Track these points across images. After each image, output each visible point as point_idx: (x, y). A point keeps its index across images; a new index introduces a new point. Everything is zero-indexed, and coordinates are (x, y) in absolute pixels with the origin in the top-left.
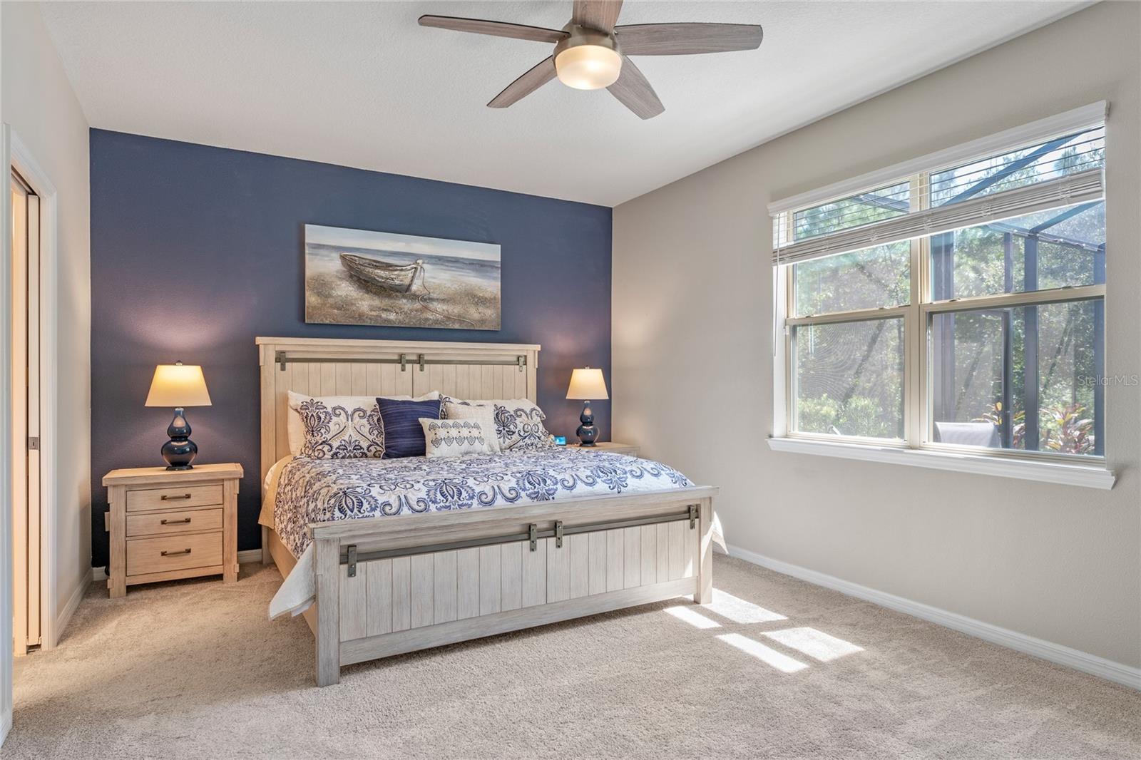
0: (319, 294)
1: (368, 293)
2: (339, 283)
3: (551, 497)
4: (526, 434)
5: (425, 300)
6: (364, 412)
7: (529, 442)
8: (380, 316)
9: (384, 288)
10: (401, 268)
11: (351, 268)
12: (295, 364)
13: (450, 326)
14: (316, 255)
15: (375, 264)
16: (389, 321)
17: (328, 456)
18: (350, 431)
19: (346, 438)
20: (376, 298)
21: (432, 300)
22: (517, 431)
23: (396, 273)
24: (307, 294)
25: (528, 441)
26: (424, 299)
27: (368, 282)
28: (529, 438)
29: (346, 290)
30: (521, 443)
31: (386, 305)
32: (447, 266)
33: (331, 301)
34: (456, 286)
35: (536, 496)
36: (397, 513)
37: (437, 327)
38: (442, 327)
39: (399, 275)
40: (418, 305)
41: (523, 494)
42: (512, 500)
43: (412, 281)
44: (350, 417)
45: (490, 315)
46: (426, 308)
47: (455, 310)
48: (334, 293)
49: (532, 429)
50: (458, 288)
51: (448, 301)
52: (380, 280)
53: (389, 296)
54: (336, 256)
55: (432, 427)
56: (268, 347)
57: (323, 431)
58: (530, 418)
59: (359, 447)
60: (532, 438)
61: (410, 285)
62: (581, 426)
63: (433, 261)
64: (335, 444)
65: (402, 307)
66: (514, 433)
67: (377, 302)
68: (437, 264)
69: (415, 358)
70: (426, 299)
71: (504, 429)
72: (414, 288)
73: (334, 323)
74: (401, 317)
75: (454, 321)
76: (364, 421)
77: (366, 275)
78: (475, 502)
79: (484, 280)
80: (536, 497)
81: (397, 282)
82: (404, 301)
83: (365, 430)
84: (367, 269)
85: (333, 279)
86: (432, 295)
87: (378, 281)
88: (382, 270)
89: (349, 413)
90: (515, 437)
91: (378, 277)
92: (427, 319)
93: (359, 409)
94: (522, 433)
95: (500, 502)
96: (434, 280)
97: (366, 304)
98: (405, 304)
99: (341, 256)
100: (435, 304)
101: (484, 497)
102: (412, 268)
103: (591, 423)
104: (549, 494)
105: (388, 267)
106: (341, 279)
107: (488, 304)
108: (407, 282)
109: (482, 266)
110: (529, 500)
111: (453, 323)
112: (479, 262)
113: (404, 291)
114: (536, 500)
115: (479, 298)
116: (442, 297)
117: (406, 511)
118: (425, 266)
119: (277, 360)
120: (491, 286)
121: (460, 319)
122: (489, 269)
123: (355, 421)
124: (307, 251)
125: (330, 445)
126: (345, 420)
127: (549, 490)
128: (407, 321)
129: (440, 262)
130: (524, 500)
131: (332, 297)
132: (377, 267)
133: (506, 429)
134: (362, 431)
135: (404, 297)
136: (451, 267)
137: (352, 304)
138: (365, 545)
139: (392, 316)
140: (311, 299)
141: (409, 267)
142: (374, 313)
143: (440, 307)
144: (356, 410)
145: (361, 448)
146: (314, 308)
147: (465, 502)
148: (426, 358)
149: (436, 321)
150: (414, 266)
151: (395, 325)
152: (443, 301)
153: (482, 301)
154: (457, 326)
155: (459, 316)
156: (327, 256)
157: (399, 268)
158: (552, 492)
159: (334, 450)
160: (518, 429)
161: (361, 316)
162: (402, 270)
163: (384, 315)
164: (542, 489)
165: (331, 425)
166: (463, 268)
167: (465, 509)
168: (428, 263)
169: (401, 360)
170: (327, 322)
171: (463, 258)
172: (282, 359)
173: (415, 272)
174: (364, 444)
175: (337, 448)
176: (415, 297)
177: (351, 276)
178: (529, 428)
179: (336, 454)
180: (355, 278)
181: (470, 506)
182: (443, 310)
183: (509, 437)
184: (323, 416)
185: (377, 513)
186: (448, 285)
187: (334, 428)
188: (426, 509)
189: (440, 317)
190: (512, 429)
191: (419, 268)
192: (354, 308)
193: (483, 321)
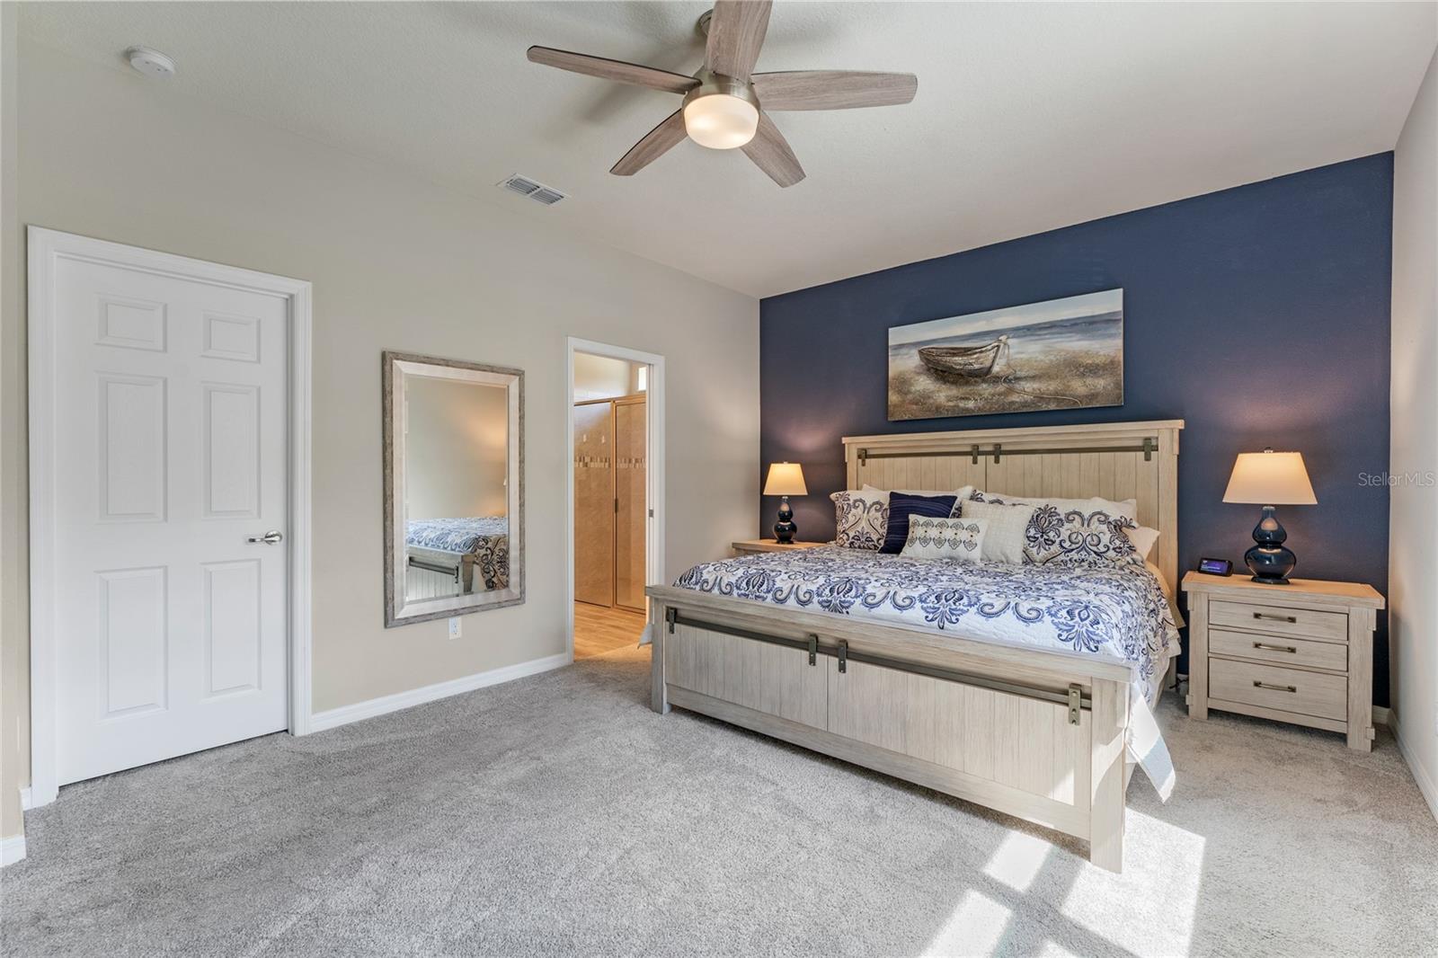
0: (899, 392)
1: (945, 383)
2: (917, 378)
3: (844, 610)
4: (1074, 546)
5: (1010, 381)
6: (881, 505)
7: (1076, 557)
8: (958, 406)
9: (962, 375)
10: (981, 350)
11: (928, 361)
12: (873, 460)
13: (1044, 407)
14: (898, 355)
15: (952, 351)
16: (967, 410)
17: (847, 545)
18: (864, 523)
19: (860, 529)
20: (953, 387)
21: (1018, 379)
22: (1058, 541)
23: (975, 356)
24: (890, 393)
25: (1074, 555)
26: (1007, 380)
27: (945, 372)
28: (1078, 553)
29: (924, 384)
30: (1062, 557)
31: (964, 394)
32: (1039, 335)
33: (910, 397)
34: (1052, 357)
35: (827, 605)
36: (710, 590)
37: (1025, 410)
38: (1032, 410)
39: (978, 358)
40: (1001, 388)
41: (816, 599)
42: (803, 603)
43: (993, 361)
44: (867, 509)
45: (1103, 387)
46: (1011, 391)
47: (1050, 386)
48: (913, 389)
49: (1084, 541)
50: (1054, 359)
51: (1040, 377)
52: (958, 367)
53: (967, 383)
54: (915, 352)
55: (914, 524)
56: (852, 445)
57: (843, 521)
58: (1086, 525)
59: (869, 539)
60: (1083, 553)
61: (991, 367)
62: (1256, 548)
63: (1021, 332)
64: (852, 534)
65: (982, 392)
66: (1054, 542)
67: (955, 391)
68: (1025, 336)
69: (990, 448)
70: (1010, 379)
71: (1042, 536)
72: (996, 369)
73: (913, 418)
74: (981, 404)
75: (1048, 401)
76: (879, 515)
77: (943, 366)
78: (770, 596)
79: (1093, 342)
80: (828, 607)
81: (976, 366)
82: (984, 386)
83: (877, 524)
84: (945, 359)
85: (912, 375)
86: (1019, 374)
87: (956, 369)
88: (959, 356)
89: (868, 505)
90: (1055, 548)
91: (955, 364)
92: (1013, 403)
93: (877, 503)
94: (1067, 545)
95: (792, 602)
96: (1022, 356)
97: (944, 396)
98: (985, 389)
99: (920, 351)
100: (1023, 383)
101: (780, 593)
102: (993, 348)
103: (1276, 545)
104: (843, 607)
105: (966, 352)
106: (919, 374)
107: (1101, 372)
108: (987, 364)
109: (1092, 323)
110: (819, 606)
111: (1048, 404)
112: (1085, 320)
113: (984, 375)
114: (827, 609)
115: (1086, 367)
116: (1032, 373)
117: (716, 591)
118: (1010, 342)
119: (859, 457)
120: (1110, 346)
121: (1056, 397)
122: (1104, 325)
123: (870, 514)
124: (890, 354)
125: (847, 534)
126: (861, 513)
127: (844, 602)
128: (988, 407)
129: (1029, 333)
130: (815, 606)
131: (911, 393)
132: (954, 355)
133: (1045, 537)
134: (873, 524)
135: (984, 381)
136: (1046, 334)
137: (929, 397)
138: (685, 612)
139: (971, 404)
140: (893, 398)
141: (989, 347)
142: (951, 404)
143: (1029, 386)
144: (874, 504)
145: (872, 541)
146: (895, 406)
147: (762, 594)
148: (1003, 448)
149: (1025, 404)
150: (996, 344)
151: (973, 414)
152: (1033, 378)
153: (1093, 370)
154: (1052, 407)
155: (1057, 393)
156: (907, 354)
157: (977, 351)
158: (846, 605)
159: (851, 540)
160: (1061, 538)
161: (938, 408)
162: (981, 352)
163: (962, 404)
164: (836, 599)
165: (850, 516)
166: (1061, 333)
167: (759, 602)
168: (1012, 338)
169: (975, 452)
170: (906, 418)
171: (1062, 321)
172: (864, 455)
173: (998, 350)
174: (875, 537)
175: (853, 538)
176: (997, 379)
177: (929, 370)
178: (1080, 538)
179: (852, 543)
180: (932, 371)
181: (764, 599)
182: (1033, 389)
183: (1047, 547)
184: (845, 507)
185: (698, 587)
186: (1041, 357)
187: (851, 519)
188: (730, 593)
189: (1028, 398)
190: (1051, 538)
191: (1002, 345)
192: (931, 401)
193: (1093, 396)
